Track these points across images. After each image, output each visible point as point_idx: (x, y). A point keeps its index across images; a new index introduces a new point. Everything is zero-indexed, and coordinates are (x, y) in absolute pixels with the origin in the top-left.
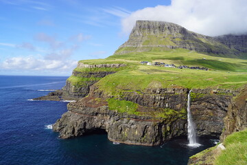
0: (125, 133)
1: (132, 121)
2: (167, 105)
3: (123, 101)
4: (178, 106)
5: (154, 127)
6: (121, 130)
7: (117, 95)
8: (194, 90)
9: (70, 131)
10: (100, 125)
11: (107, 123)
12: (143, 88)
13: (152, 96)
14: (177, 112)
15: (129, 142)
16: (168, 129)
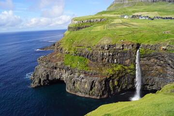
0: (77, 85)
1: (82, 76)
2: (115, 61)
3: (77, 57)
4: (127, 62)
5: (100, 82)
6: (74, 83)
7: (72, 51)
8: (144, 45)
9: (37, 81)
10: (59, 77)
11: (64, 76)
12: (93, 44)
13: (100, 52)
14: (126, 68)
15: (80, 94)
16: (116, 83)
